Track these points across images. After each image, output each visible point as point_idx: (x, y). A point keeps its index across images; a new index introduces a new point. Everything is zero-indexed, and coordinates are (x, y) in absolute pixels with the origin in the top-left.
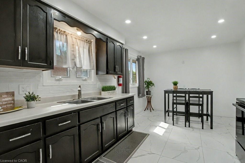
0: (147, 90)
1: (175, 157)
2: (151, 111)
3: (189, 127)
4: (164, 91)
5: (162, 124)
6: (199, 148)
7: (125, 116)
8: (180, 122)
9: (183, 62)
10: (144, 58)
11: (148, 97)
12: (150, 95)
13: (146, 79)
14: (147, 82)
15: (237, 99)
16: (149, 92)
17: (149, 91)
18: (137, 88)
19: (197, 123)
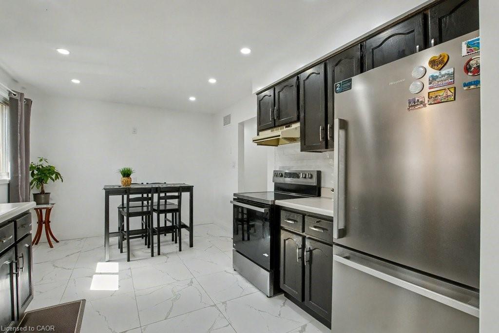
0: (38, 191)
1: (169, 314)
2: (51, 246)
3: (159, 254)
4: (104, 191)
5: (101, 267)
6: (192, 282)
7: (11, 274)
8: (137, 250)
9: (135, 131)
10: (29, 103)
11: (41, 209)
12: (47, 203)
13: (34, 160)
14: (38, 169)
15: (235, 195)
16: (43, 196)
17: (43, 192)
18: (6, 187)
19: (167, 245)
